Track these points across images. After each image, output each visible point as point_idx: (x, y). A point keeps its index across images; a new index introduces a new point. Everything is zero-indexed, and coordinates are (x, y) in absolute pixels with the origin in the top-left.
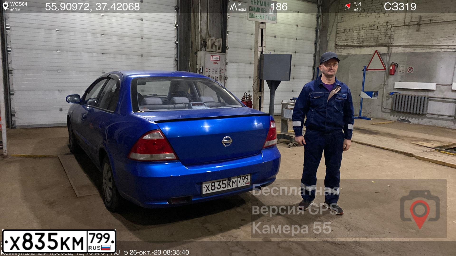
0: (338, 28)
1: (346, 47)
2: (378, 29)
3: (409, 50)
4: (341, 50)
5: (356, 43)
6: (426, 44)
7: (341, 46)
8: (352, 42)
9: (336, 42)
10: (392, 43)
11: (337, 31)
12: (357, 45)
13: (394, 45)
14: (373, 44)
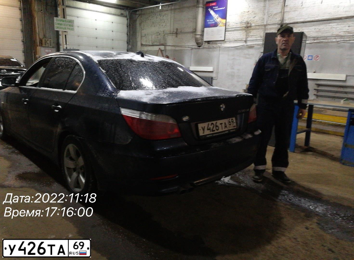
0: (142, 33)
1: (146, 45)
2: (160, 35)
3: (173, 48)
4: (144, 47)
5: (151, 43)
6: (180, 45)
7: (144, 45)
8: (149, 42)
9: (141, 42)
10: (166, 44)
11: (141, 35)
12: (151, 44)
13: (167, 45)
14: (158, 44)
